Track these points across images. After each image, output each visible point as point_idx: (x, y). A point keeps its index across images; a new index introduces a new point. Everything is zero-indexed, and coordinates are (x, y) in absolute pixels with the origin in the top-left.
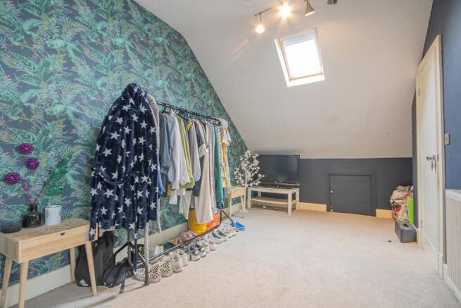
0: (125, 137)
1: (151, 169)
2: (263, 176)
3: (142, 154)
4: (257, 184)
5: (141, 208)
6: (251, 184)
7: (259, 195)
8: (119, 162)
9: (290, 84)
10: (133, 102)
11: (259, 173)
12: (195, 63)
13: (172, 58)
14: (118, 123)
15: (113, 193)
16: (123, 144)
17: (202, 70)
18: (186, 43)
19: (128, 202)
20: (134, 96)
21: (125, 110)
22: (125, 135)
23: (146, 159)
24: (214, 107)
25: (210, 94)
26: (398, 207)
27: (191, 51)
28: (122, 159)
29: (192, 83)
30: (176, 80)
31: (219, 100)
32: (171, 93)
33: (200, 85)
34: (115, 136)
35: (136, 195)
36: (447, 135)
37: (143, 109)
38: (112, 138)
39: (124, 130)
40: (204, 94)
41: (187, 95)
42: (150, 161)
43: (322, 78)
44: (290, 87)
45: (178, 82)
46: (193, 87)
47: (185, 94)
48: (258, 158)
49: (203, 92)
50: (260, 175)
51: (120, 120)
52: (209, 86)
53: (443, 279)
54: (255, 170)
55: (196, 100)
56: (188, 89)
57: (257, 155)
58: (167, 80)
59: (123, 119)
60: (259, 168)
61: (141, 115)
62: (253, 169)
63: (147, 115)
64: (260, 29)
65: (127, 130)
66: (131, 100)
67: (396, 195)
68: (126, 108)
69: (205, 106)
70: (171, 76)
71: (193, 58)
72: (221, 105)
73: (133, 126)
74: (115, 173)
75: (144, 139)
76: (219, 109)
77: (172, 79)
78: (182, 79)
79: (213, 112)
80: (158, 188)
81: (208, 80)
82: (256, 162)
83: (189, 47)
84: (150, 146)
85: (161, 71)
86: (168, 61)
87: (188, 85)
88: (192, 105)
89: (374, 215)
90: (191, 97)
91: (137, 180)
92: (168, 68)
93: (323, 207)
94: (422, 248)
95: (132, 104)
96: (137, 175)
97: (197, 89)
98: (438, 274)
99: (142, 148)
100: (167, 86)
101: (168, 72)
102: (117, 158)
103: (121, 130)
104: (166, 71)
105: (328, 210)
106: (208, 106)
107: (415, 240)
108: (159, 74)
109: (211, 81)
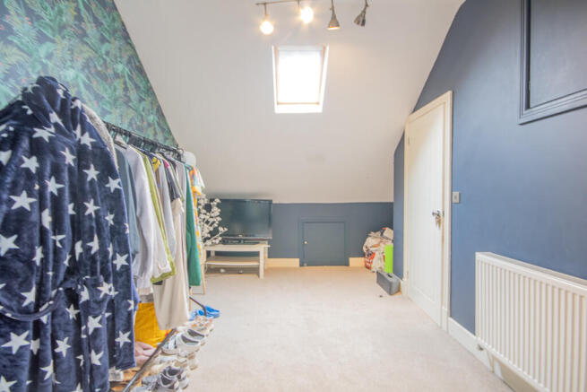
0: (49, 203)
1: (114, 266)
2: (226, 229)
3: (96, 237)
4: (217, 241)
5: (97, 352)
6: (209, 242)
7: (213, 254)
8: (38, 263)
9: (279, 110)
10: (60, 121)
11: (219, 225)
12: (128, 47)
13: (91, 29)
14: (28, 170)
15: (27, 339)
16: (47, 219)
17: (139, 62)
18: (115, 8)
19: (63, 347)
20: (58, 107)
21: (41, 139)
22: (48, 196)
23: (102, 246)
24: (156, 126)
25: (152, 103)
26: (371, 255)
27: (123, 25)
28: (45, 253)
29: (125, 83)
30: (98, 73)
31: (163, 114)
32: (92, 98)
33: (137, 87)
34: (23, 201)
35: (87, 329)
36: (456, 194)
37: (87, 140)
38: (15, 207)
39: (43, 187)
40: (143, 103)
41: (118, 103)
42: (110, 249)
43: (319, 109)
44: (279, 114)
45: (104, 77)
46: (126, 89)
47: (116, 100)
48: (218, 206)
49: (141, 100)
50: (221, 229)
51: (31, 164)
52: (150, 91)
53: (448, 332)
54: (214, 222)
55: (131, 113)
56: (120, 92)
57: (218, 200)
58: (83, 70)
59: (39, 161)
60: (219, 219)
61: (80, 152)
62: (211, 220)
63: (98, 151)
64: (267, 27)
65: (52, 186)
66: (54, 117)
67: (371, 242)
68: (43, 134)
69: (145, 123)
70: (91, 64)
71: (126, 37)
72: (166, 123)
73: (66, 175)
74: (28, 290)
75: (96, 204)
76: (163, 130)
77: (93, 71)
78: (110, 72)
79: (155, 134)
80: (132, 302)
81: (148, 81)
82: (216, 211)
83: (119, 15)
84: (110, 218)
85: (71, 51)
86: (85, 34)
87: (118, 84)
88: (127, 121)
89: (347, 264)
90: (124, 107)
91: (85, 295)
92: (86, 48)
93: (295, 262)
94: (409, 298)
95: (56, 125)
96: (85, 283)
97: (133, 95)
98: (441, 327)
99: (94, 224)
100: (84, 83)
101: (86, 55)
102: (33, 254)
103: (37, 187)
104: (81, 52)
105: (301, 265)
106: (149, 125)
107: (399, 290)
108: (68, 57)
109: (153, 83)
